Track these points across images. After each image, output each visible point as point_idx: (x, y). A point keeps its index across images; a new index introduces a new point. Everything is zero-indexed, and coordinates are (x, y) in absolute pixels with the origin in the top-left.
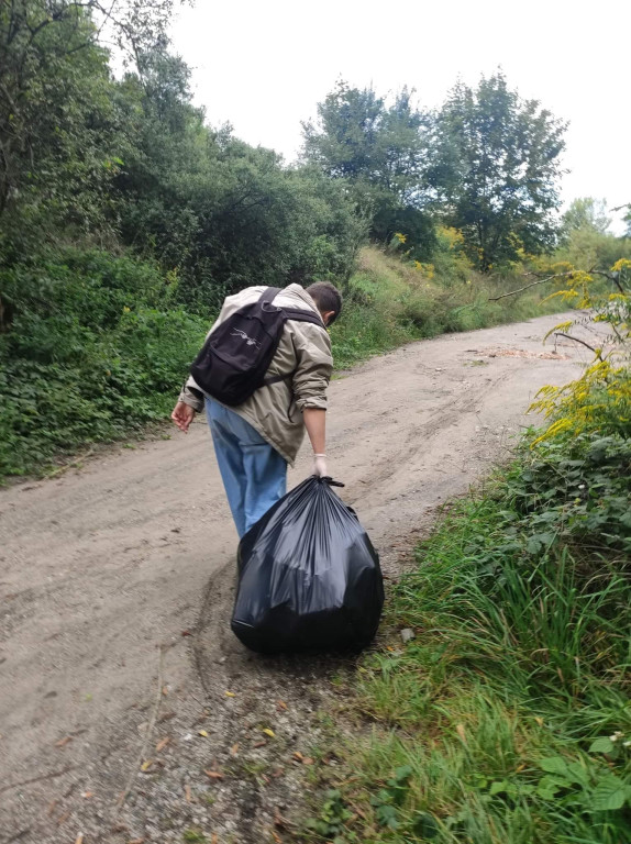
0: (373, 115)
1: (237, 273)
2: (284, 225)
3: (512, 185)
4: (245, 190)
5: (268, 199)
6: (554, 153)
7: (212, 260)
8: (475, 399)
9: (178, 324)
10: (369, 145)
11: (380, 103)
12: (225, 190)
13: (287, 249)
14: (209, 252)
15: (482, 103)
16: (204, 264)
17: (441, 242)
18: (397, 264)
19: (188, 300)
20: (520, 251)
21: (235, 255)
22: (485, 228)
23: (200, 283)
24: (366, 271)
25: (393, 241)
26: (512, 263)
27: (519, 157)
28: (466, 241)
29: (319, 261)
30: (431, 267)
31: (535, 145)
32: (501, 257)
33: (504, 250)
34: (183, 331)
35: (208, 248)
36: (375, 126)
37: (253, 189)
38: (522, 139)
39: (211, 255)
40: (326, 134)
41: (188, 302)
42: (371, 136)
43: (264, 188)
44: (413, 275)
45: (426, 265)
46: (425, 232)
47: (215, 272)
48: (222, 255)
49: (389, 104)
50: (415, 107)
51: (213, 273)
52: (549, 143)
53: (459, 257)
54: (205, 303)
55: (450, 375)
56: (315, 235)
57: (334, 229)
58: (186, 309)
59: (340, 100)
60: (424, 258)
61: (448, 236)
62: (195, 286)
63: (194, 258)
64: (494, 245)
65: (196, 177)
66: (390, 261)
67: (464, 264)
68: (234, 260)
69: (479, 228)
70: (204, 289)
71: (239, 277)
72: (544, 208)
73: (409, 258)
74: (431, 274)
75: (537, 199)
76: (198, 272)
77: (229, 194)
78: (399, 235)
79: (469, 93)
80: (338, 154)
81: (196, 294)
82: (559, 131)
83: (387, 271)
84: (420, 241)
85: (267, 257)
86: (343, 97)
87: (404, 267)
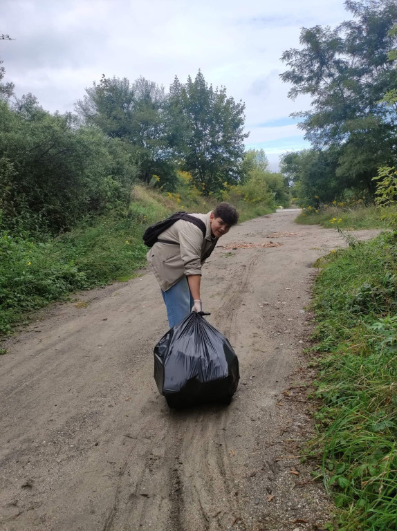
0: (129, 102)
1: (50, 204)
2: (82, 170)
3: (215, 146)
4: (50, 143)
5: (70, 149)
6: (237, 125)
7: (27, 196)
8: (244, 280)
9: (4, 246)
10: (129, 120)
11: (132, 94)
12: (34, 143)
13: (85, 185)
14: (25, 190)
15: (192, 97)
16: (22, 199)
17: (181, 180)
18: (156, 195)
19: (11, 227)
20: (225, 184)
21: (46, 192)
22: (203, 172)
23: (19, 213)
24: (138, 200)
25: (152, 180)
26: (221, 191)
27: (217, 128)
28: (194, 179)
29: (109, 194)
30: (178, 195)
31: (225, 120)
32: (215, 188)
33: (216, 184)
34: (9, 252)
35: (23, 187)
36: (130, 109)
37: (56, 142)
38: (218, 118)
39: (27, 193)
40: (98, 113)
41: (10, 228)
42: (129, 114)
43: (66, 140)
44: (167, 201)
45: (175, 194)
46: (169, 174)
47: (31, 205)
48: (36, 192)
49: (138, 96)
50: (154, 97)
51: (30, 205)
52: (233, 120)
53: (192, 188)
54: (25, 228)
55: (215, 265)
56: (104, 176)
57: (117, 172)
58: (10, 234)
59: (105, 92)
60: (172, 190)
61: (185, 176)
62: (15, 216)
63: (13, 195)
64: (210, 180)
65: (9, 135)
66: (151, 193)
67: (195, 192)
68: (46, 195)
69: (200, 171)
70: (23, 218)
71: (51, 207)
72: (236, 158)
73: (162, 191)
74: (179, 200)
75: (231, 153)
76: (17, 205)
77: (38, 146)
78: (156, 176)
79: (184, 91)
80: (109, 126)
81: (17, 222)
82: (238, 113)
83: (151, 200)
84: (167, 180)
85: (72, 192)
86: (107, 90)
87: (161, 196)
